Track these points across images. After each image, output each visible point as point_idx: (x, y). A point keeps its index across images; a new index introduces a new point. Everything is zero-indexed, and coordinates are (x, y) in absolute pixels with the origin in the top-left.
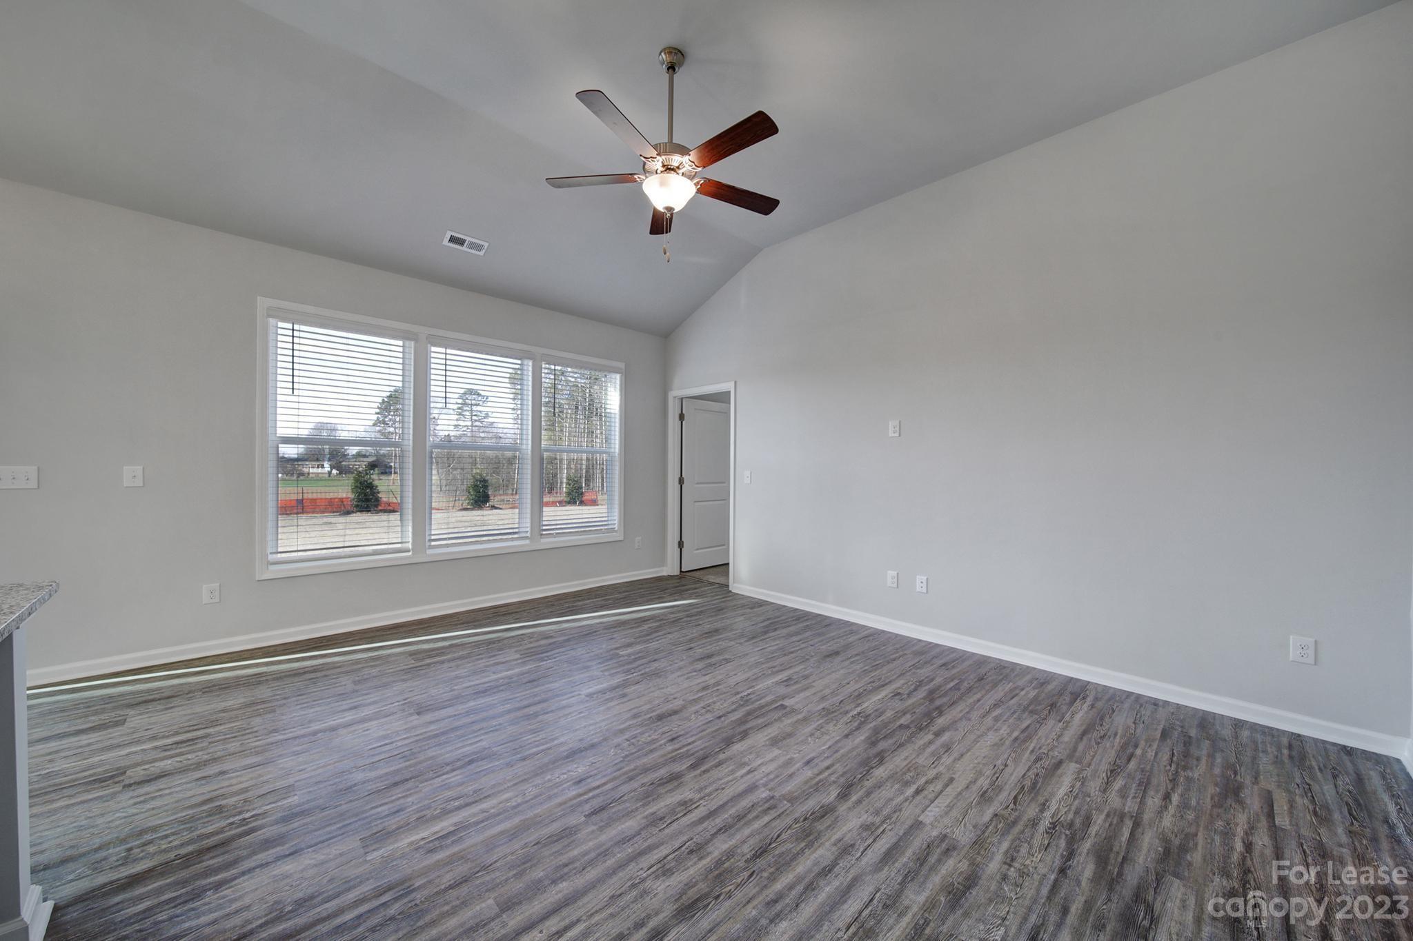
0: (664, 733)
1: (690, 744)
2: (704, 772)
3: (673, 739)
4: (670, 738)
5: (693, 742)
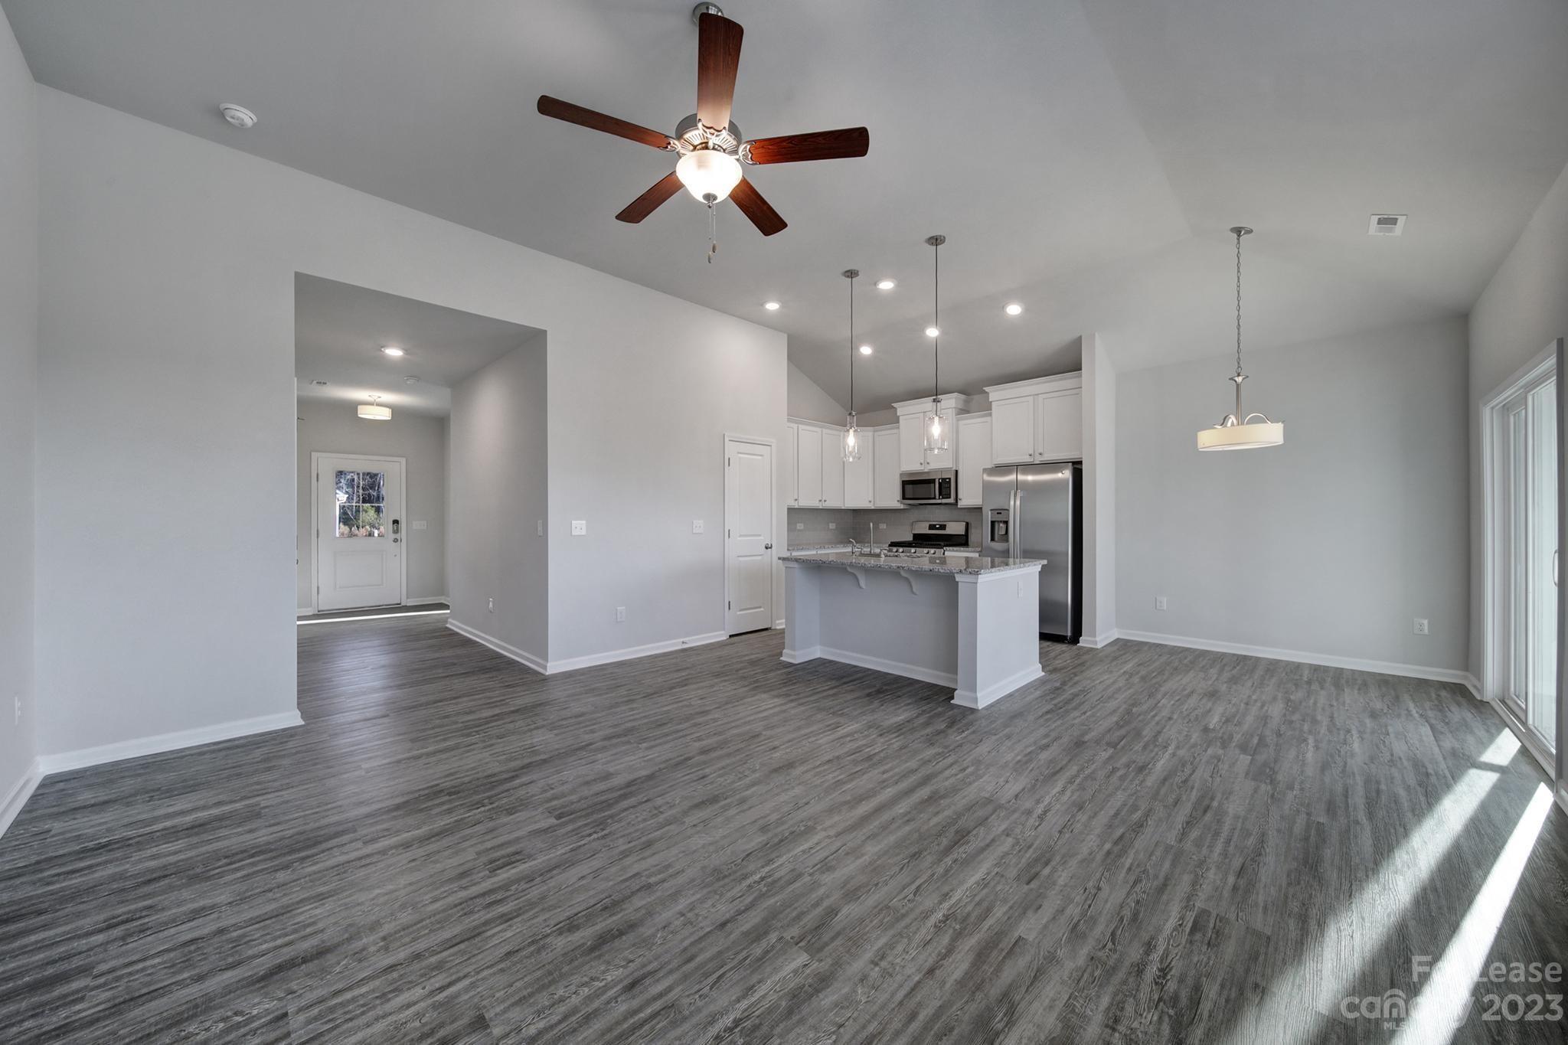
0: (712, 783)
1: (688, 774)
2: (681, 756)
3: (703, 777)
4: (705, 779)
5: (683, 776)
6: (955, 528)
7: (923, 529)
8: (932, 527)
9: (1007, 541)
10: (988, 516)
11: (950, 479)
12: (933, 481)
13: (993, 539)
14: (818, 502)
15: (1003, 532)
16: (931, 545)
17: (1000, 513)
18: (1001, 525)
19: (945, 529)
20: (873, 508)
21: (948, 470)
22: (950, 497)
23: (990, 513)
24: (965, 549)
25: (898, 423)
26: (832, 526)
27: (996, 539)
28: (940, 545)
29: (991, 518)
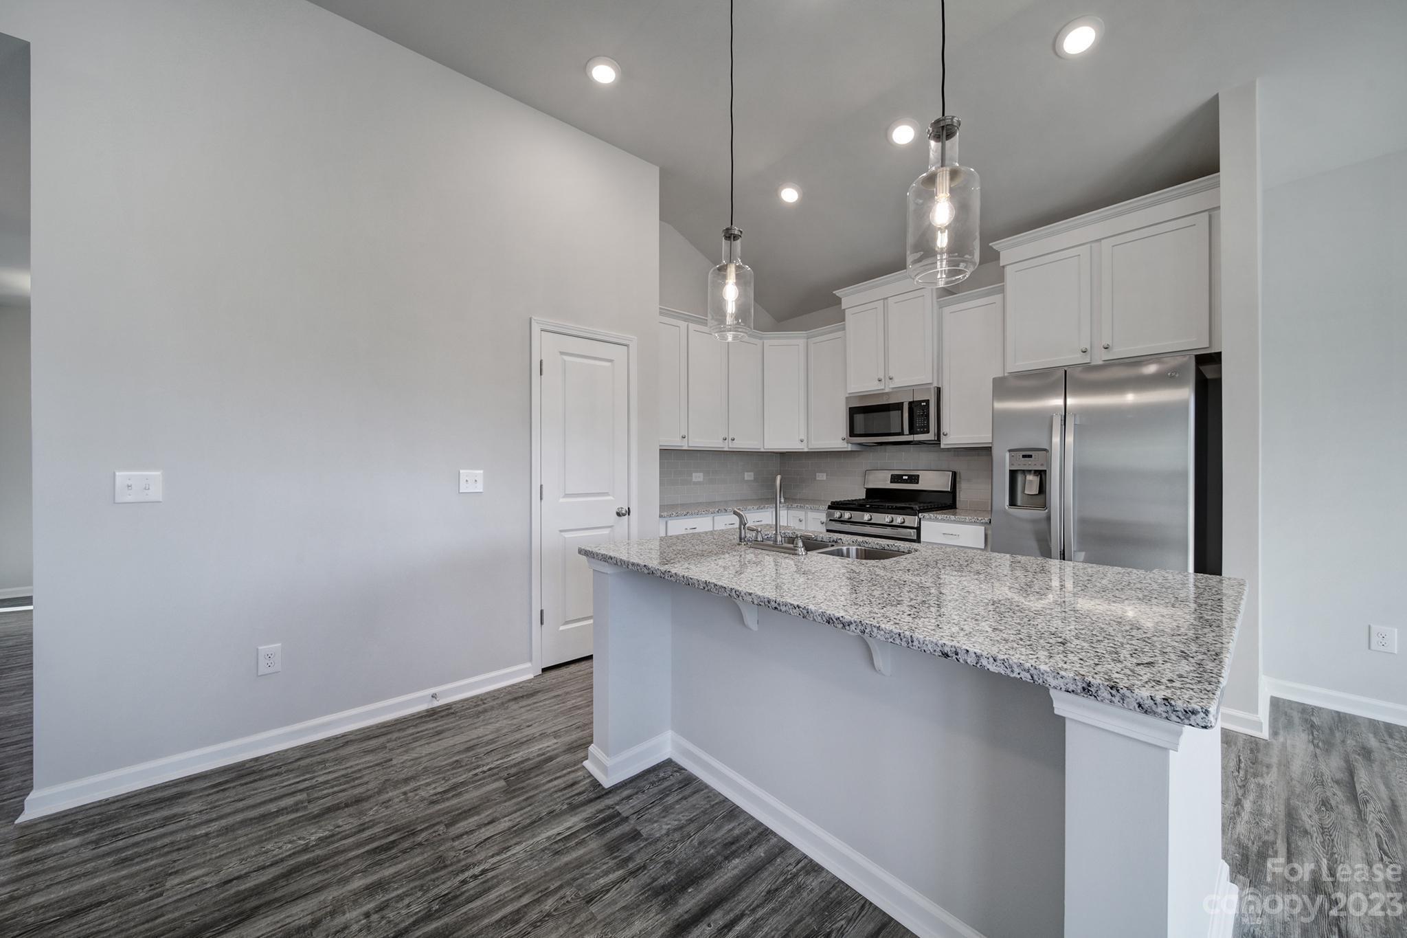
6: (933, 481)
7: (882, 481)
8: (896, 479)
9: (1044, 505)
10: (1004, 462)
11: (927, 402)
12: (899, 406)
13: (1013, 503)
14: (721, 440)
15: (1035, 491)
16: (897, 508)
17: (1030, 456)
18: (1030, 477)
19: (918, 483)
20: (806, 450)
21: (924, 387)
22: (928, 432)
23: (1007, 455)
24: (953, 517)
25: (844, 320)
26: (749, 476)
27: (1019, 502)
28: (912, 508)
29: (1011, 464)
